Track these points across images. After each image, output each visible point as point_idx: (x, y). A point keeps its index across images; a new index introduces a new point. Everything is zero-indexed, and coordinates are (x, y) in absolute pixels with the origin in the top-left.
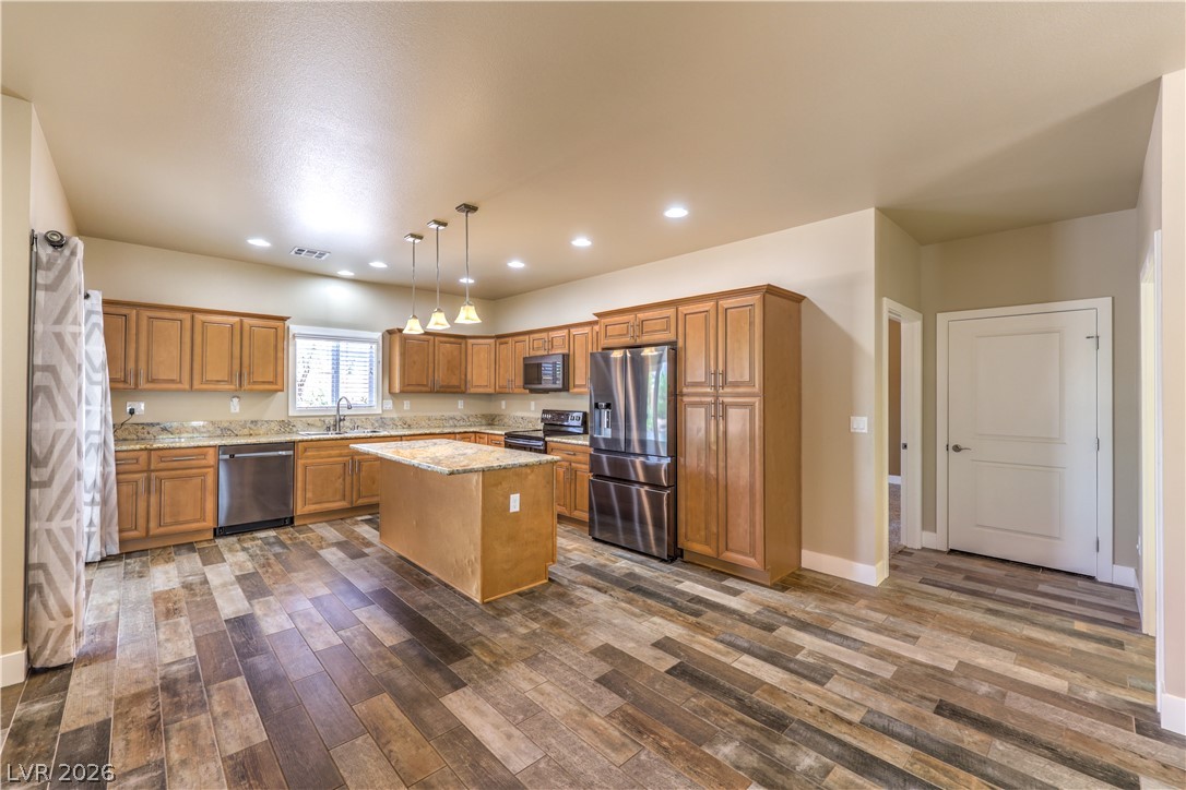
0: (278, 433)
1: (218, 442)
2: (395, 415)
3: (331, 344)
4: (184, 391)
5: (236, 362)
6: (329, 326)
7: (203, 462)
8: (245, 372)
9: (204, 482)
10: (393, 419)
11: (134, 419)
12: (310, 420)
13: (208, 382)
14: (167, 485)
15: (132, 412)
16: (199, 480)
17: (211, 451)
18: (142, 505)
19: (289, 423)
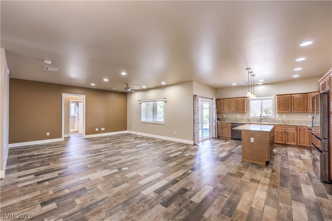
0: (247, 122)
1: (232, 122)
2: (280, 119)
3: (260, 101)
4: (228, 113)
5: (236, 107)
6: (260, 97)
7: (229, 126)
8: (238, 109)
9: (229, 129)
10: (278, 120)
11: (224, 118)
12: (254, 119)
13: (232, 111)
14: (224, 128)
15: (223, 116)
16: (228, 129)
17: (230, 124)
18: (221, 131)
19: (249, 120)
